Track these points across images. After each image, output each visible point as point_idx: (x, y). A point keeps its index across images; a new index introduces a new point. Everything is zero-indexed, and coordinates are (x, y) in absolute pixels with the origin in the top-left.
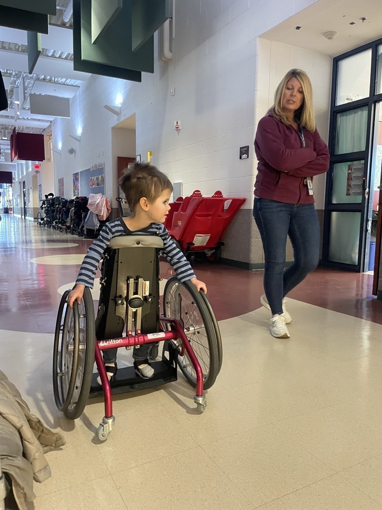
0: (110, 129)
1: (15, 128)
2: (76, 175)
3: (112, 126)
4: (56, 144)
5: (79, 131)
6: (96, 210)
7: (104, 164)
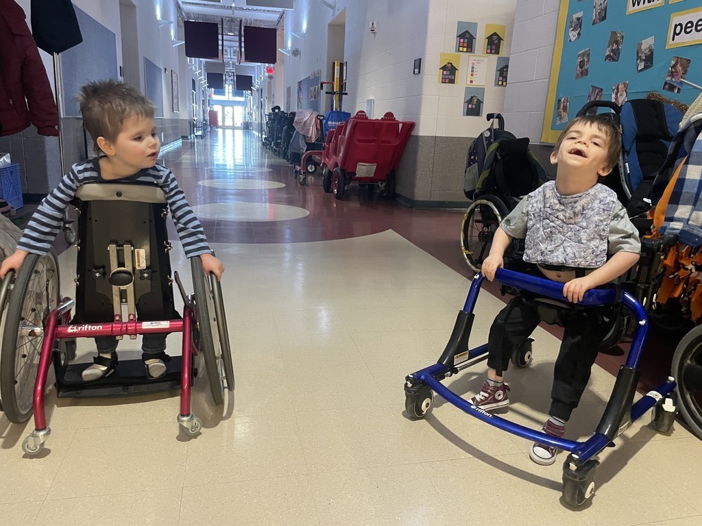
0: (327, 26)
1: (241, 21)
2: (300, 83)
3: (329, 22)
4: (287, 44)
5: (304, 27)
6: (303, 129)
7: (321, 71)
